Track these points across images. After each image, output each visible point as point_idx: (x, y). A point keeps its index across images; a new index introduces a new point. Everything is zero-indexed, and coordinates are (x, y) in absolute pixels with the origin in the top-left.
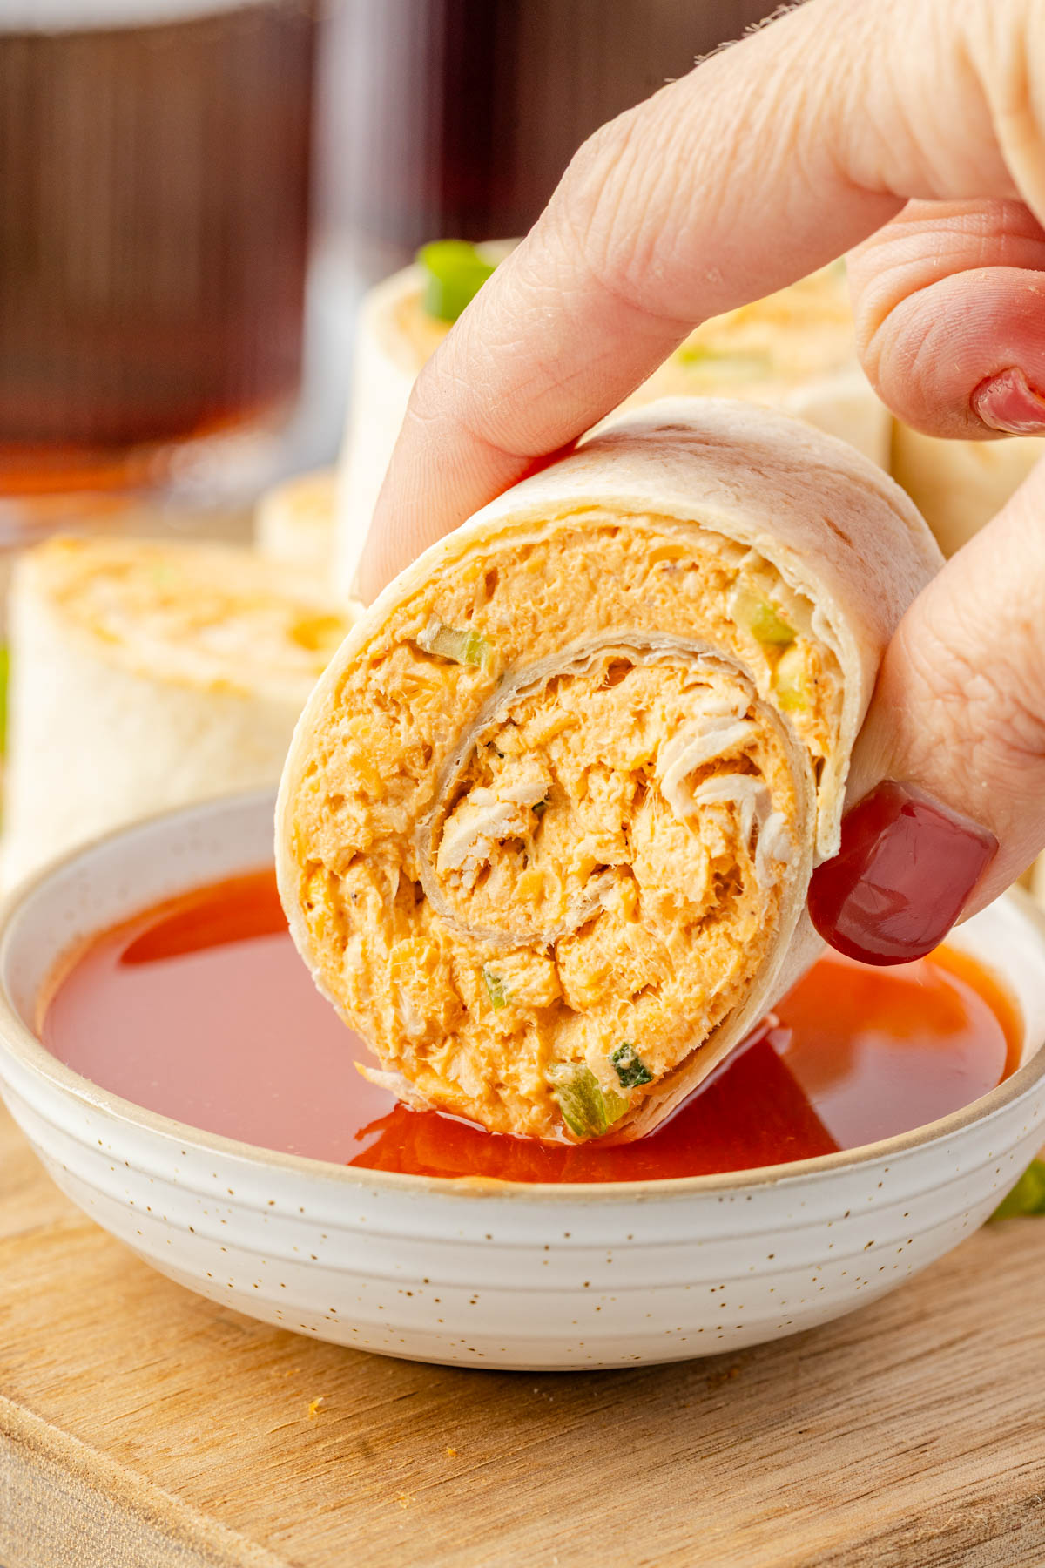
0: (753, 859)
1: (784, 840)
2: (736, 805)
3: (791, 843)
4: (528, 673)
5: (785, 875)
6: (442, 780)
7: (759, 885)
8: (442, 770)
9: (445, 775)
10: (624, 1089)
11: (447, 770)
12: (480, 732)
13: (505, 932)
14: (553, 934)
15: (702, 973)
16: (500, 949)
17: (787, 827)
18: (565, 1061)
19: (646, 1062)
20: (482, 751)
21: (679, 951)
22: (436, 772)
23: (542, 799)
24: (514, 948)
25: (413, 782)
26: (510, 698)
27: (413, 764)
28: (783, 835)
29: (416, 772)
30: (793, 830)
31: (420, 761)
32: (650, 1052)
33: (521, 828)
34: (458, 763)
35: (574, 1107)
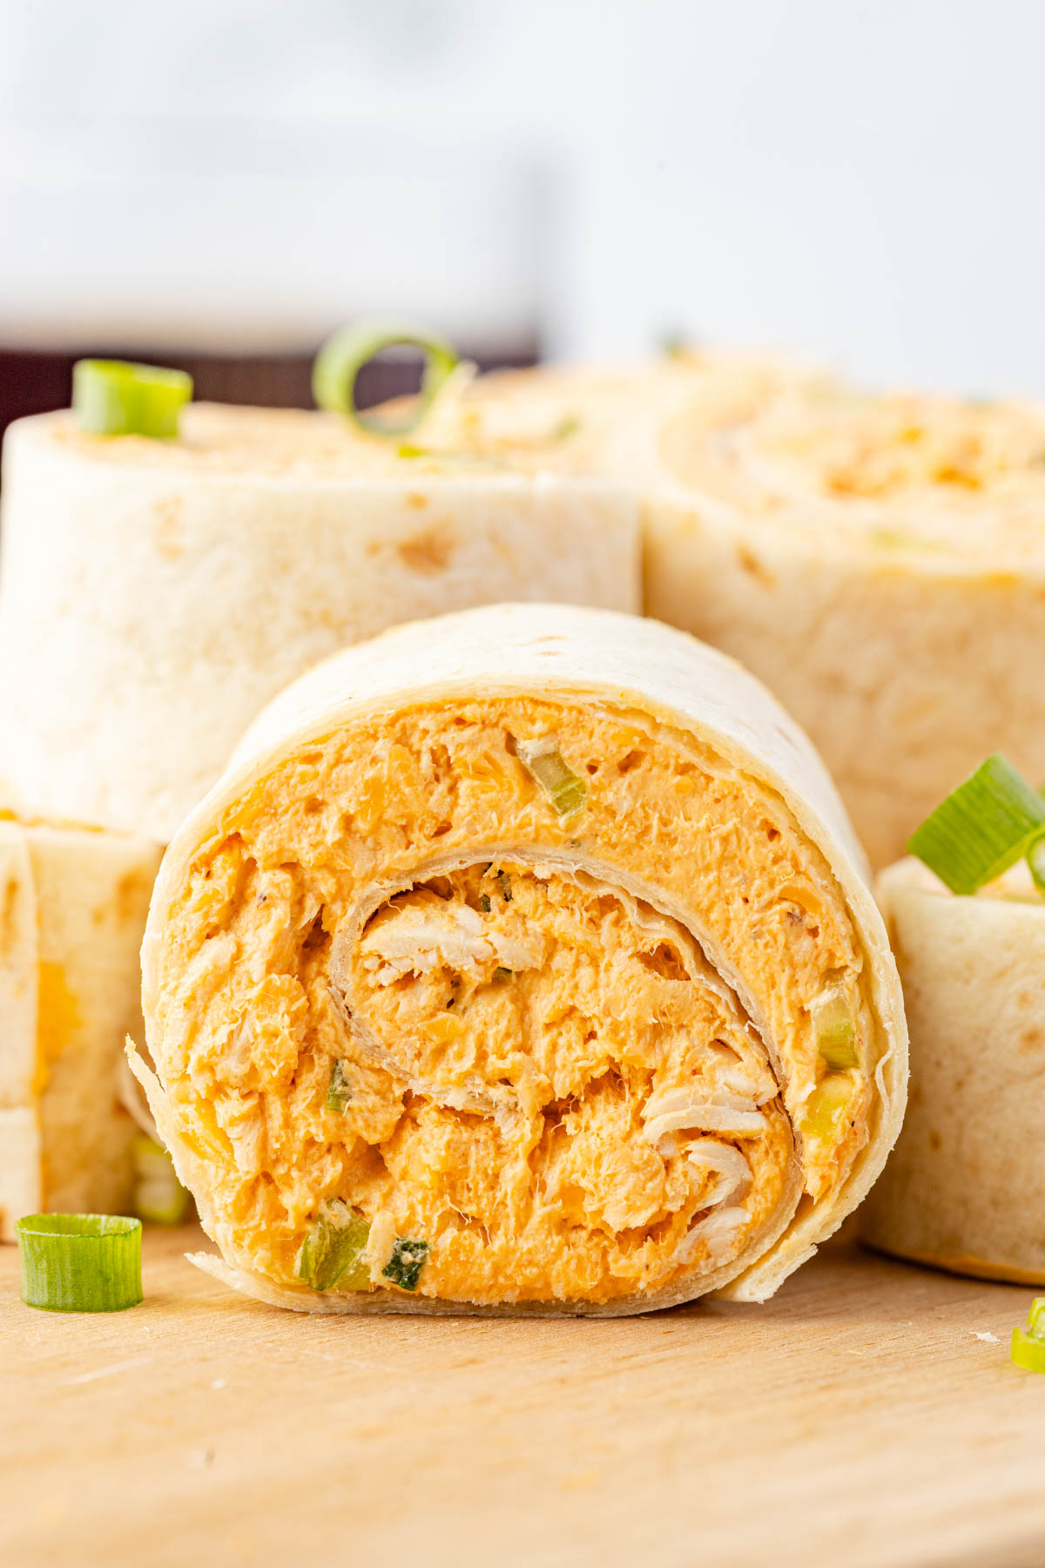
0: (690, 1228)
1: (730, 1236)
2: (719, 1178)
3: (733, 1244)
4: (604, 868)
5: (702, 1263)
6: (434, 863)
7: (676, 1253)
8: (441, 855)
9: (441, 861)
10: (381, 1275)
11: (447, 858)
12: (509, 859)
13: (384, 1048)
14: (425, 1089)
15: (554, 1262)
16: (364, 1056)
17: (744, 1229)
18: (345, 1203)
19: (426, 1275)
20: (491, 873)
21: (546, 1226)
22: (434, 852)
23: (515, 969)
24: (377, 1066)
25: (404, 842)
26: (566, 868)
27: (421, 828)
28: (733, 1232)
29: (416, 836)
30: (745, 1234)
31: (430, 829)
32: (437, 1273)
33: (474, 976)
34: (461, 862)
35: (321, 1250)
